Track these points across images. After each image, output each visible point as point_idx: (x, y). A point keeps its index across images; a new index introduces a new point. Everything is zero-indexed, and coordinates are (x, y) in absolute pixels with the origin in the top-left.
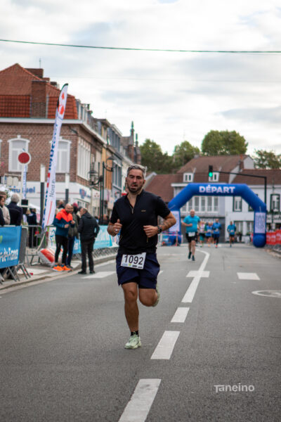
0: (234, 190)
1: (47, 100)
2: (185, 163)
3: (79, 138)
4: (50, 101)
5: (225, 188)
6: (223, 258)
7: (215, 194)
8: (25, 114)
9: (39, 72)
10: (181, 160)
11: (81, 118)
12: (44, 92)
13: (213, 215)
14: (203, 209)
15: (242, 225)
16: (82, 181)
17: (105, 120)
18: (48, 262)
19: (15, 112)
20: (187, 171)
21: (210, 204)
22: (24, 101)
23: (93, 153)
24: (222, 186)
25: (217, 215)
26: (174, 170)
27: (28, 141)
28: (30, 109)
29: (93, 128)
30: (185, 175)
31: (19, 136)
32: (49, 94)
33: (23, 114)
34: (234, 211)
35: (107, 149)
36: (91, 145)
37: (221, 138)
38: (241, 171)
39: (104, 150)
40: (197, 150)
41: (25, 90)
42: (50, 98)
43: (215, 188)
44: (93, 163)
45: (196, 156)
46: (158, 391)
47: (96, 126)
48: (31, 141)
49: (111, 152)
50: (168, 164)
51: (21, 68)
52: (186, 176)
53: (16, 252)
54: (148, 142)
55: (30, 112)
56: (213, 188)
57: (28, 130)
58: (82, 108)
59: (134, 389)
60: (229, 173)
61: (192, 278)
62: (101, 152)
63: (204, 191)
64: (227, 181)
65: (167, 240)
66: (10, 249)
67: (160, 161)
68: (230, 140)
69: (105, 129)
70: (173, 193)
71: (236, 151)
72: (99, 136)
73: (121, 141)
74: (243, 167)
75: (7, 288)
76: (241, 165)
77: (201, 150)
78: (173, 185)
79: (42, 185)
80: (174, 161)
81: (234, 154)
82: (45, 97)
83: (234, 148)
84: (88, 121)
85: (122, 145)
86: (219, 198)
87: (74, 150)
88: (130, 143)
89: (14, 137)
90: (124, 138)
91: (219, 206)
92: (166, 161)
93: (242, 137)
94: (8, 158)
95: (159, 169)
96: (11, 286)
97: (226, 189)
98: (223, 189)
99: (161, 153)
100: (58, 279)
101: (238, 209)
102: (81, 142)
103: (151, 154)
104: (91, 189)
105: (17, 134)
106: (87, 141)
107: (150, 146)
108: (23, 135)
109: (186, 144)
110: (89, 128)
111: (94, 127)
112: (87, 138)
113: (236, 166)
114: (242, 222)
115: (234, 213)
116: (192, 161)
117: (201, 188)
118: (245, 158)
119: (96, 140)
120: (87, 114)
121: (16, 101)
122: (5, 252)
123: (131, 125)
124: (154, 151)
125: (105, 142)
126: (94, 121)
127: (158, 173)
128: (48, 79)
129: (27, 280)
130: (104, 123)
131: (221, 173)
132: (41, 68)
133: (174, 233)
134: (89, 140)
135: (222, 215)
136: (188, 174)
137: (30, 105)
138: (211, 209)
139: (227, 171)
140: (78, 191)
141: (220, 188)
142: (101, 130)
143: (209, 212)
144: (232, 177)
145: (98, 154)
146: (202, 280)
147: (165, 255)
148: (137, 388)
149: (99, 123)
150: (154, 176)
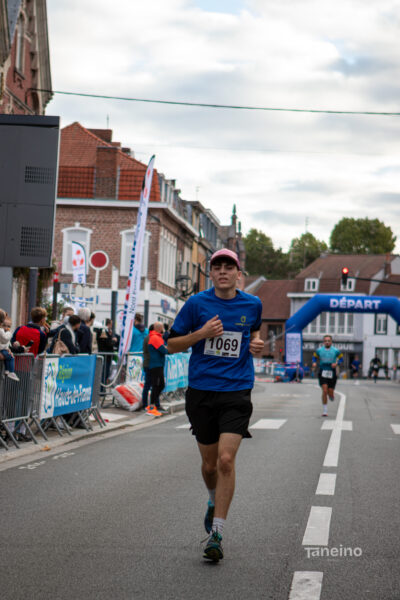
0: (380, 305)
1: (119, 174)
2: (308, 264)
3: (162, 229)
4: (122, 176)
5: (366, 302)
6: (366, 401)
7: (352, 310)
8: (87, 193)
9: (106, 135)
10: (301, 260)
11: (165, 200)
12: (113, 162)
13: (346, 339)
14: (332, 330)
15: (387, 354)
16: (165, 288)
17: (198, 203)
18: (126, 403)
19: (73, 190)
20: (309, 276)
21: (342, 323)
22: (86, 175)
23: (180, 249)
24: (363, 299)
25: (351, 339)
26: (290, 274)
27: (90, 231)
28: (94, 186)
29: (180, 214)
30: (307, 280)
31: (77, 224)
32: (121, 165)
33: (82, 193)
34: (375, 333)
35: (200, 244)
36: (178, 238)
37: (359, 229)
38: (387, 277)
39: (195, 245)
40: (324, 246)
41: (87, 160)
42: (122, 171)
43: (353, 301)
44: (180, 264)
45: (323, 255)
46: (323, 588)
47: (185, 211)
48: (94, 231)
49: (205, 248)
50: (282, 265)
51: (82, 129)
52: (309, 283)
53: (88, 390)
54: (254, 233)
55: (94, 191)
56: (349, 301)
57: (91, 216)
58: (166, 185)
59: (290, 585)
60: (369, 280)
61: (330, 432)
62: (191, 248)
63: (336, 306)
64: (367, 292)
65: (283, 373)
66: (81, 386)
67: (271, 260)
68: (372, 233)
69: (197, 215)
70: (289, 307)
71: (380, 248)
72: (189, 226)
73: (219, 233)
74: (390, 271)
75: (77, 440)
76: (387, 268)
77: (329, 246)
78: (290, 295)
79: (114, 295)
80: (291, 260)
81: (376, 253)
82: (115, 170)
83: (375, 244)
84: (174, 205)
85: (219, 237)
86: (356, 316)
87: (154, 245)
88: (231, 234)
89: (70, 225)
90: (223, 227)
91: (354, 327)
92: (280, 261)
93: (389, 228)
94: (61, 254)
95: (270, 272)
96: (83, 438)
97: (368, 303)
98: (363, 303)
99: (272, 250)
100: (143, 429)
101: (382, 331)
102: (163, 233)
103: (258, 250)
104: (176, 300)
105: (75, 221)
106: (172, 233)
107: (257, 239)
108: (84, 223)
109: (308, 237)
110: (175, 213)
111: (183, 212)
112: (172, 228)
113: (379, 271)
114: (387, 349)
115: (377, 337)
116: (318, 262)
117: (332, 301)
118: (392, 260)
119: (184, 230)
120: (172, 195)
121: (74, 175)
122: (76, 391)
123: (232, 210)
124: (263, 246)
125: (196, 233)
126: (182, 204)
127: (268, 278)
128: (119, 144)
129: (102, 430)
130: (197, 207)
131: (358, 279)
132: (109, 128)
133: (293, 364)
134: (175, 230)
135: (358, 339)
136: (312, 280)
137: (94, 181)
138: (343, 331)
139: (368, 276)
140: (159, 303)
141: (359, 302)
142: (192, 217)
143: (341, 335)
144: (374, 286)
145: (187, 251)
146: (344, 433)
147: (283, 395)
148: (294, 584)
149: (189, 207)
150: (262, 281)
